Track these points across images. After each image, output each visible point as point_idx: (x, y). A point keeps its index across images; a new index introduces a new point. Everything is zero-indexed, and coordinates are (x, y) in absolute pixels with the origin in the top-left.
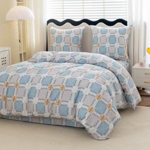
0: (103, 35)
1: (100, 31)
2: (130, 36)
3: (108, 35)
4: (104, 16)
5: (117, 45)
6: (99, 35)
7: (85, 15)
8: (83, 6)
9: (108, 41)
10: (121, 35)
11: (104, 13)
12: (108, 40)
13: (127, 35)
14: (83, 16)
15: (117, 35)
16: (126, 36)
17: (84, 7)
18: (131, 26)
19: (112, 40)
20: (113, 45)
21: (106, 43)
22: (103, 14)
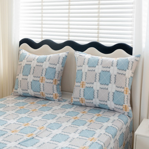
0: (91, 69)
1: (86, 61)
2: (135, 73)
3: (99, 69)
4: (98, 37)
5: (112, 88)
6: (85, 68)
7: (71, 34)
8: (69, 21)
9: (97, 80)
10: (120, 72)
11: (98, 33)
12: (98, 77)
13: (131, 72)
14: (69, 36)
15: (114, 71)
16: (129, 73)
17: (71, 23)
18: (139, 56)
19: (105, 78)
20: (106, 87)
21: (95, 83)
22: (96, 35)
